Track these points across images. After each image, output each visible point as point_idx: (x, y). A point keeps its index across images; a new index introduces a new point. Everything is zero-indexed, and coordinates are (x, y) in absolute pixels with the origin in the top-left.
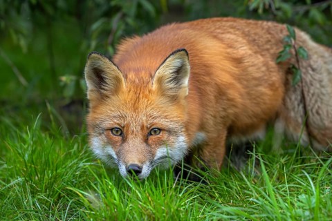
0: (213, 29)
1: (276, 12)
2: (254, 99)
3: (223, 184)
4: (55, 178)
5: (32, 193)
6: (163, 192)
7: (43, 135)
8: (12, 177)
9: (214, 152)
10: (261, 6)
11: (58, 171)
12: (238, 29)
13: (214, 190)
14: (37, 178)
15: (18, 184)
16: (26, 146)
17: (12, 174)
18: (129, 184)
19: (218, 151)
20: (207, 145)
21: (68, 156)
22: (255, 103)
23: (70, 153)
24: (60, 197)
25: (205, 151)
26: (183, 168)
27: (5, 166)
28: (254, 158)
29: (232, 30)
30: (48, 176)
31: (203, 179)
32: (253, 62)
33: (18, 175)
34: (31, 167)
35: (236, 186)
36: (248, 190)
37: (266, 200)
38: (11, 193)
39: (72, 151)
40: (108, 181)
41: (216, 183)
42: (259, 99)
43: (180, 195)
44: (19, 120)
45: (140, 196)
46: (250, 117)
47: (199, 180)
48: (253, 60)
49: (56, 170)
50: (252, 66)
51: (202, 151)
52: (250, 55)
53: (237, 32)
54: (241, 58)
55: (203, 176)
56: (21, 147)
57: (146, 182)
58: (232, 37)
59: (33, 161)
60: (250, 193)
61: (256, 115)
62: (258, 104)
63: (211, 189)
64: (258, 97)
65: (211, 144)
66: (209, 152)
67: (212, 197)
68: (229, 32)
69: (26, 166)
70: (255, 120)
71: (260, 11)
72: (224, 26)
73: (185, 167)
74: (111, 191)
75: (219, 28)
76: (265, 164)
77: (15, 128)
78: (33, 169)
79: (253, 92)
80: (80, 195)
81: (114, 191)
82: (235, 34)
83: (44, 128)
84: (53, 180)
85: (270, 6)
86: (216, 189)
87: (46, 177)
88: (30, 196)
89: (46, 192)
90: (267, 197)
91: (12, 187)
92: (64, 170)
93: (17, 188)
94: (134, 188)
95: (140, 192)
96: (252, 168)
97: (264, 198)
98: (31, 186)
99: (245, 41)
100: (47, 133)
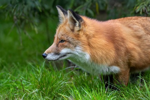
0: (129, 23)
1: (148, 13)
2: (146, 54)
3: (127, 90)
4: (52, 89)
5: (42, 96)
6: (100, 95)
7: (46, 70)
8: (33, 89)
9: (124, 78)
10: (141, 11)
11: (54, 86)
12: (139, 23)
13: (122, 93)
14: (44, 89)
15: (36, 92)
16: (39, 75)
17: (33, 87)
18: (86, 92)
19: (126, 78)
20: (121, 74)
21: (58, 79)
22: (146, 57)
23: (58, 78)
24: (54, 97)
25: (120, 77)
26: (109, 84)
27: (30, 84)
28: (140, 79)
29: (137, 24)
30: (49, 88)
31: (118, 88)
32: (146, 38)
33: (36, 88)
34: (41, 84)
35: (132, 92)
36: (138, 93)
37: (146, 97)
38: (33, 96)
39: (59, 77)
40: (76, 90)
41: (123, 90)
42: (148, 55)
43: (108, 96)
44: (35, 63)
45: (90, 97)
46: (144, 62)
47: (116, 89)
48: (146, 37)
49: (53, 86)
50: (146, 40)
51: (119, 77)
52: (145, 35)
53: (139, 25)
54: (141, 36)
55: (117, 87)
56: (37, 76)
57: (93, 91)
58: (138, 26)
59: (42, 82)
60: (139, 95)
61: (147, 62)
62: (148, 57)
63: (121, 93)
64: (148, 54)
65: (123, 74)
66: (122, 78)
67: (122, 97)
68: (136, 25)
69: (39, 84)
70: (146, 63)
71: (141, 13)
72: (134, 22)
73: (110, 84)
74: (78, 95)
75: (132, 23)
76: (146, 82)
77: (33, 67)
78: (43, 85)
79: (146, 51)
80: (64, 97)
81: (79, 95)
82: (138, 25)
83: (47, 67)
84: (51, 90)
85: (145, 11)
86: (123, 93)
87: (48, 89)
88: (41, 97)
89: (48, 95)
90: (146, 96)
91: (33, 93)
92: (56, 85)
93: (36, 94)
94: (88, 94)
95: (90, 95)
96: (139, 83)
97: (145, 96)
98: (42, 93)
99: (143, 28)
100: (48, 69)
